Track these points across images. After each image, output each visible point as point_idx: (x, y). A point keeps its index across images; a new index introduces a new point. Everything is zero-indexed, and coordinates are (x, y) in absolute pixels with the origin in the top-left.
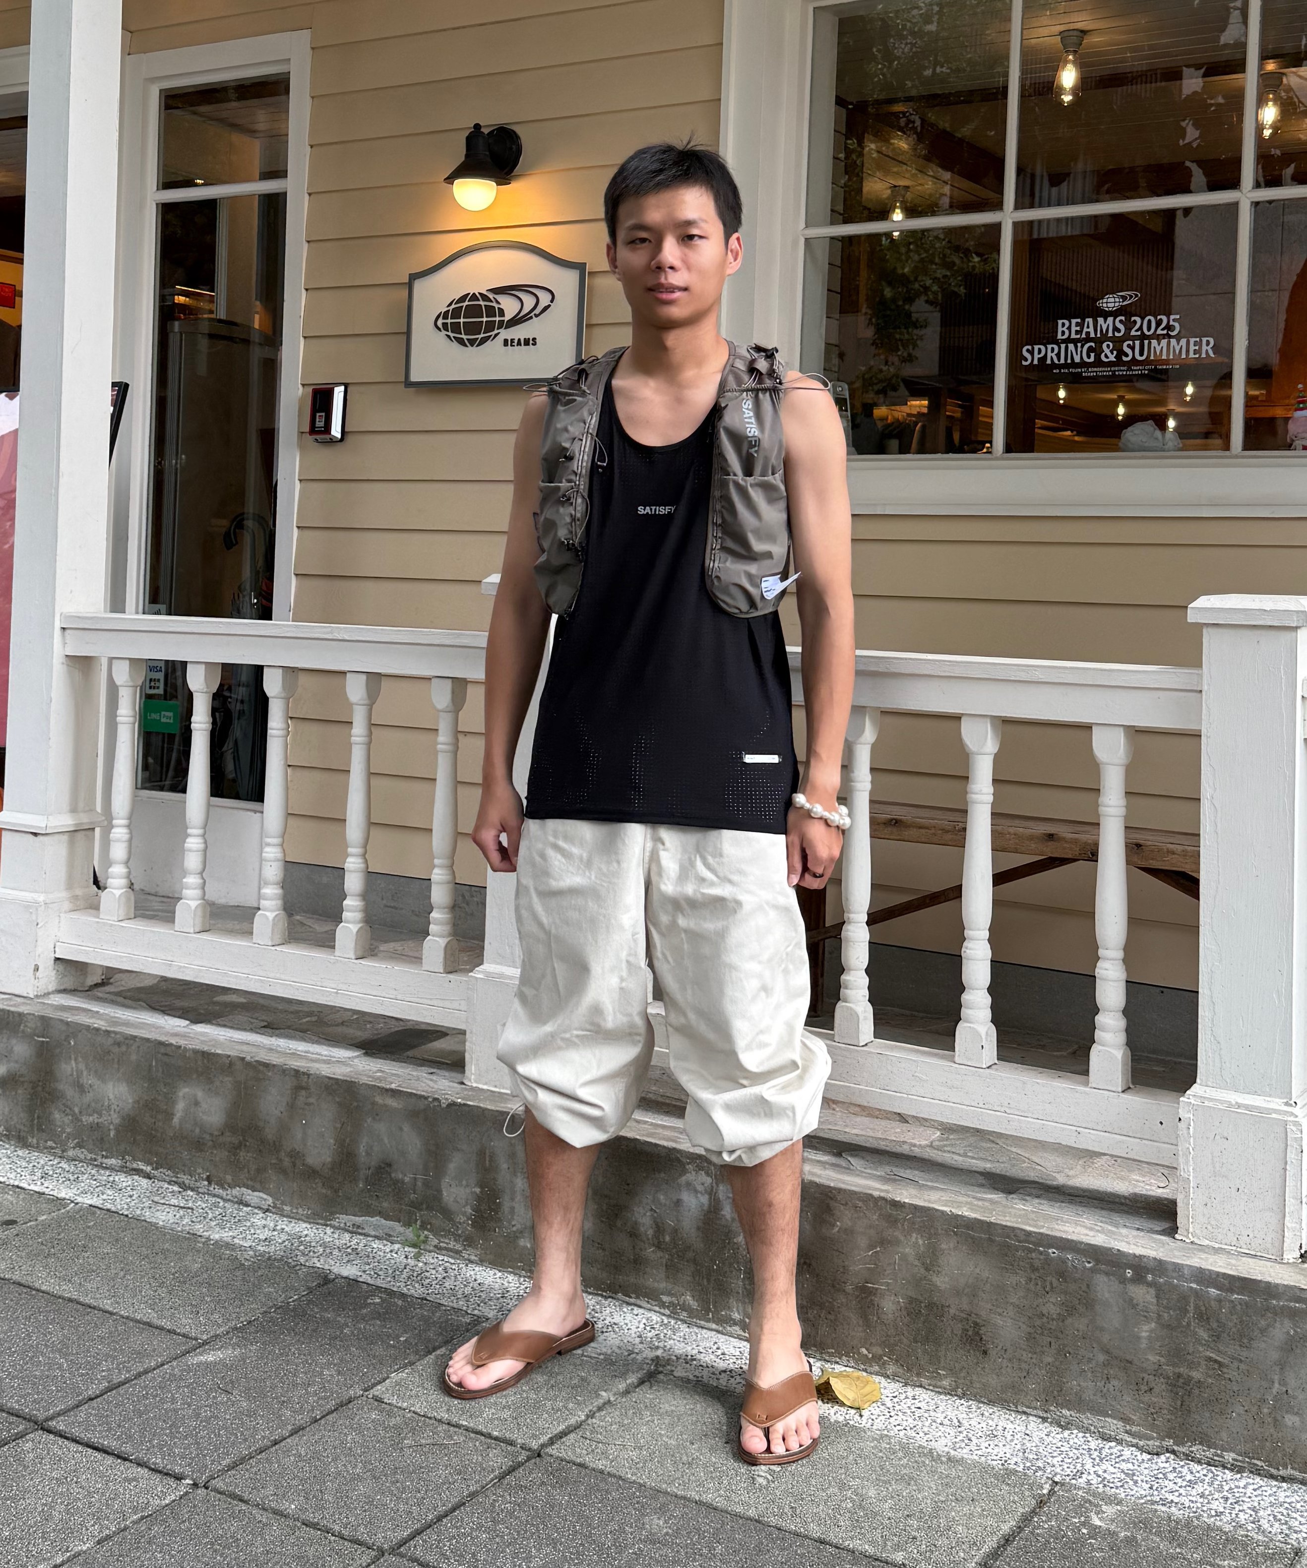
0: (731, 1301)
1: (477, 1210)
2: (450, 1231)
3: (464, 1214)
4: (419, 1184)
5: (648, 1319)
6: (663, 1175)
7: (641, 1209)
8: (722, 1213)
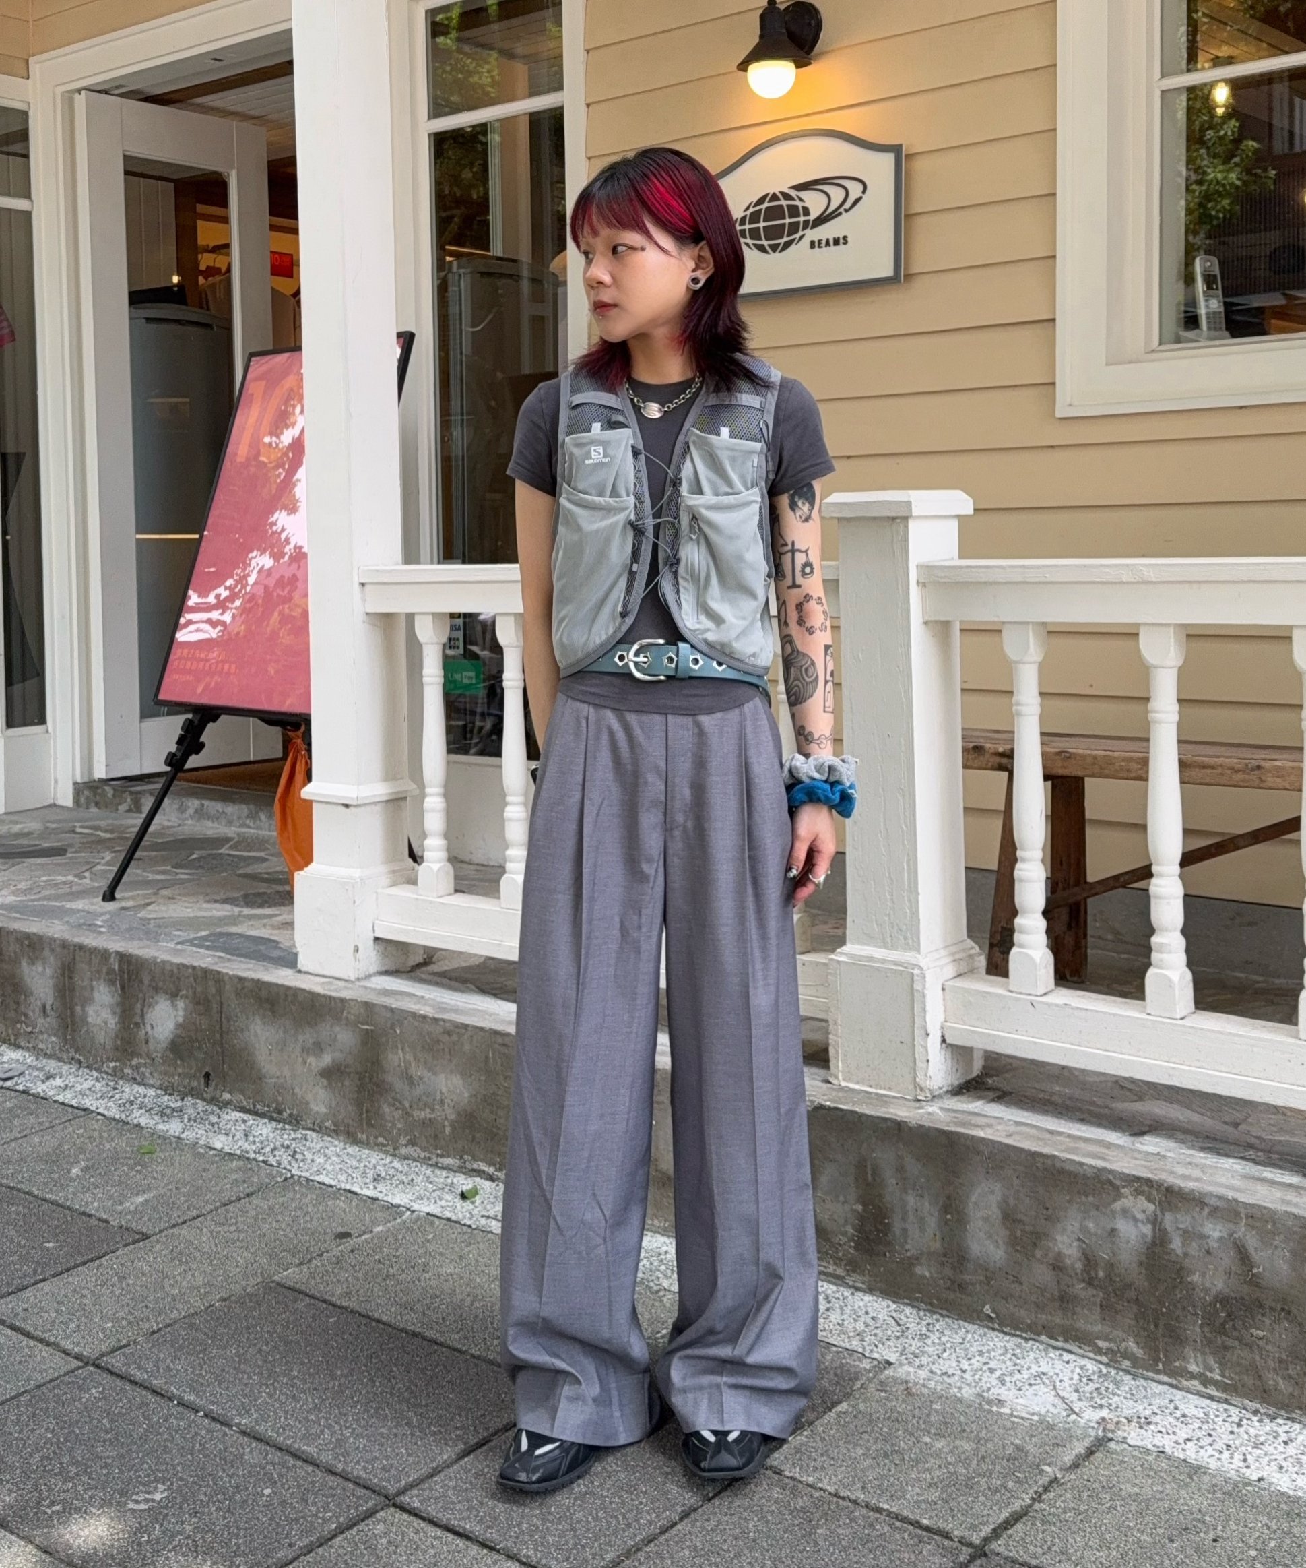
0: (1186, 1350)
1: (860, 1230)
2: (827, 1253)
3: (844, 1234)
5: (1082, 1368)
6: (1091, 1199)
7: (1065, 1238)
8: (1172, 1246)
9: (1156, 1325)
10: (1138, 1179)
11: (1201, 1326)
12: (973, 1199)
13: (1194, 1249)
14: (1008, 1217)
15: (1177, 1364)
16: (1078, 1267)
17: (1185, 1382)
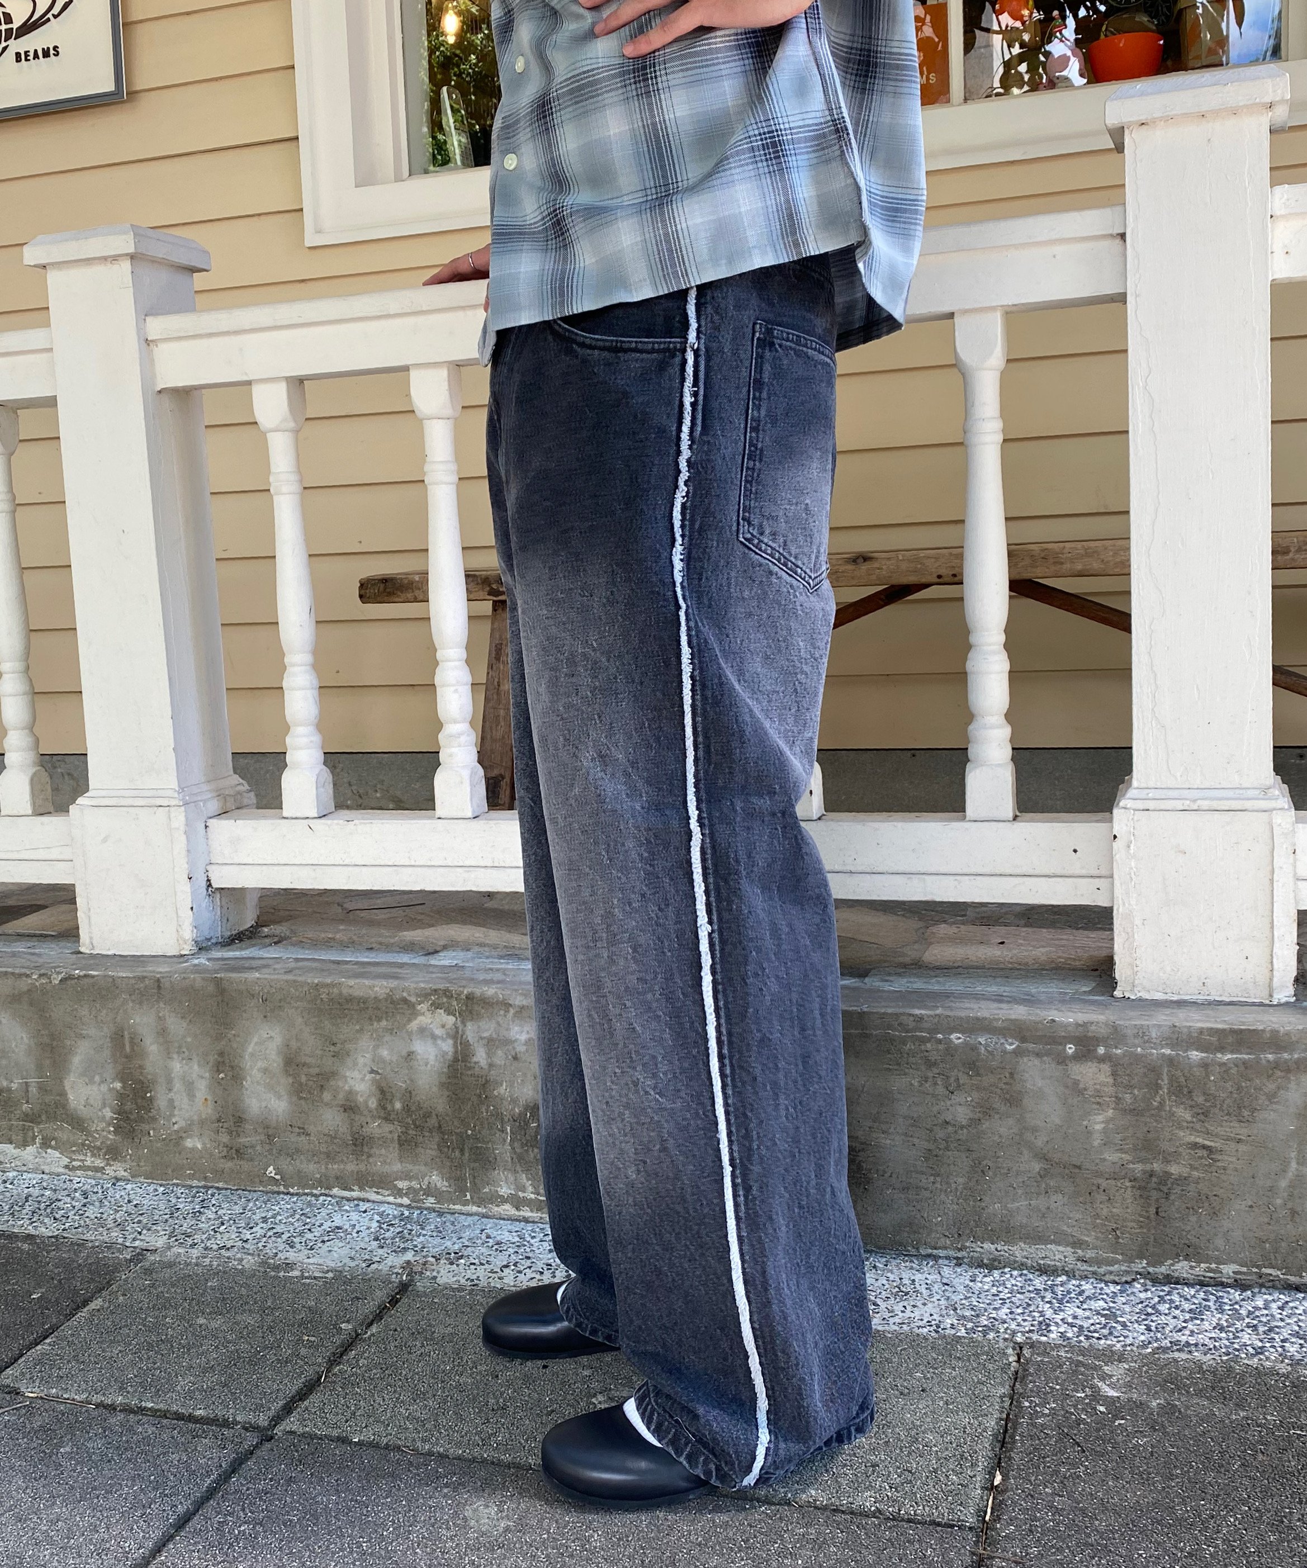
0: (497, 1173)
1: (120, 1111)
2: (83, 1145)
3: (103, 1119)
4: (33, 1090)
6: (384, 1023)
7: (356, 1074)
8: (475, 1059)
9: (462, 1151)
10: (435, 990)
11: (512, 1142)
12: (250, 1050)
13: (500, 1057)
14: (291, 1062)
15: (487, 1190)
16: (373, 1103)
17: (496, 1209)
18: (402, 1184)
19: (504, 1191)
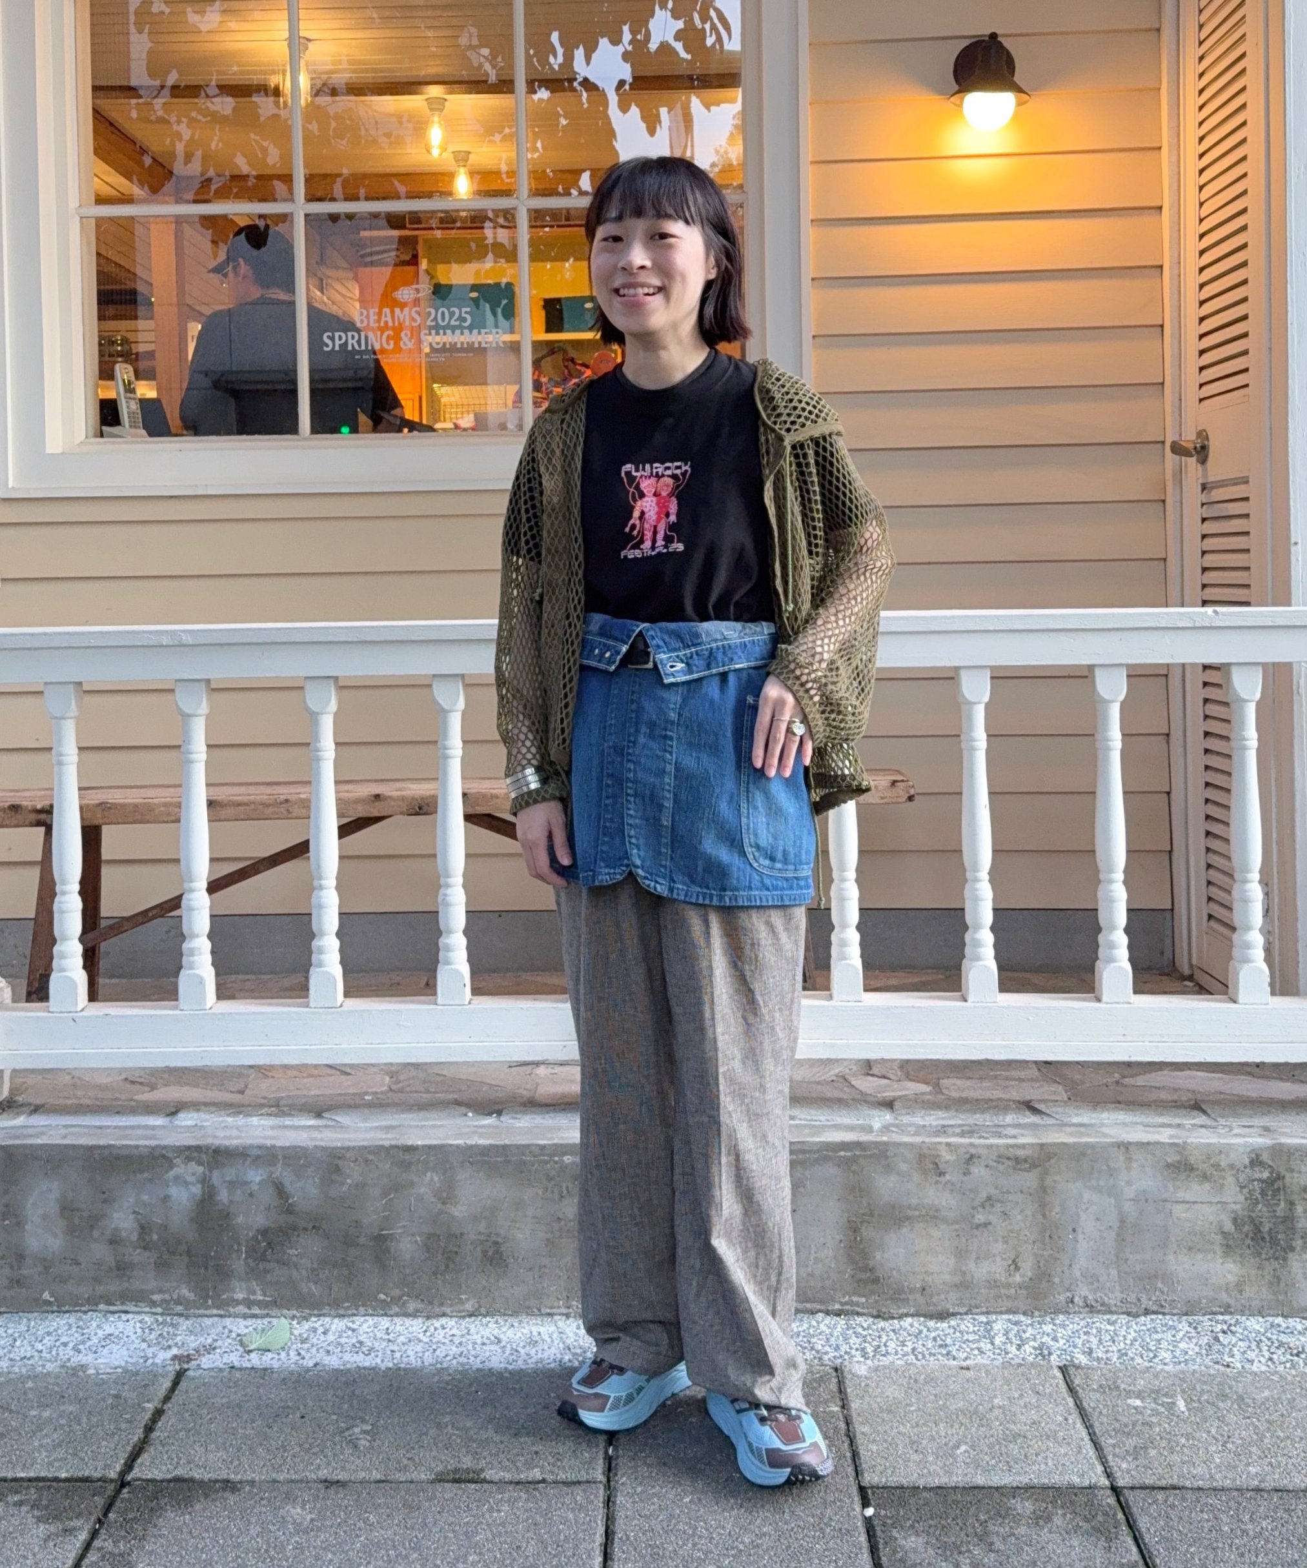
6: (146, 1175)
7: (120, 1215)
8: (219, 1198)
9: (206, 1268)
10: (189, 1148)
11: (246, 1258)
12: (31, 1201)
13: (238, 1195)
14: (67, 1208)
15: (224, 1297)
16: (134, 1237)
17: (232, 1310)
18: (156, 1297)
19: (240, 1296)
